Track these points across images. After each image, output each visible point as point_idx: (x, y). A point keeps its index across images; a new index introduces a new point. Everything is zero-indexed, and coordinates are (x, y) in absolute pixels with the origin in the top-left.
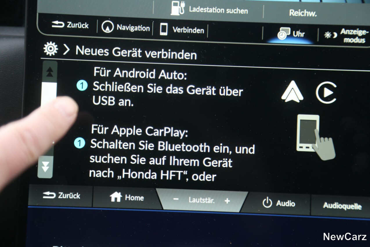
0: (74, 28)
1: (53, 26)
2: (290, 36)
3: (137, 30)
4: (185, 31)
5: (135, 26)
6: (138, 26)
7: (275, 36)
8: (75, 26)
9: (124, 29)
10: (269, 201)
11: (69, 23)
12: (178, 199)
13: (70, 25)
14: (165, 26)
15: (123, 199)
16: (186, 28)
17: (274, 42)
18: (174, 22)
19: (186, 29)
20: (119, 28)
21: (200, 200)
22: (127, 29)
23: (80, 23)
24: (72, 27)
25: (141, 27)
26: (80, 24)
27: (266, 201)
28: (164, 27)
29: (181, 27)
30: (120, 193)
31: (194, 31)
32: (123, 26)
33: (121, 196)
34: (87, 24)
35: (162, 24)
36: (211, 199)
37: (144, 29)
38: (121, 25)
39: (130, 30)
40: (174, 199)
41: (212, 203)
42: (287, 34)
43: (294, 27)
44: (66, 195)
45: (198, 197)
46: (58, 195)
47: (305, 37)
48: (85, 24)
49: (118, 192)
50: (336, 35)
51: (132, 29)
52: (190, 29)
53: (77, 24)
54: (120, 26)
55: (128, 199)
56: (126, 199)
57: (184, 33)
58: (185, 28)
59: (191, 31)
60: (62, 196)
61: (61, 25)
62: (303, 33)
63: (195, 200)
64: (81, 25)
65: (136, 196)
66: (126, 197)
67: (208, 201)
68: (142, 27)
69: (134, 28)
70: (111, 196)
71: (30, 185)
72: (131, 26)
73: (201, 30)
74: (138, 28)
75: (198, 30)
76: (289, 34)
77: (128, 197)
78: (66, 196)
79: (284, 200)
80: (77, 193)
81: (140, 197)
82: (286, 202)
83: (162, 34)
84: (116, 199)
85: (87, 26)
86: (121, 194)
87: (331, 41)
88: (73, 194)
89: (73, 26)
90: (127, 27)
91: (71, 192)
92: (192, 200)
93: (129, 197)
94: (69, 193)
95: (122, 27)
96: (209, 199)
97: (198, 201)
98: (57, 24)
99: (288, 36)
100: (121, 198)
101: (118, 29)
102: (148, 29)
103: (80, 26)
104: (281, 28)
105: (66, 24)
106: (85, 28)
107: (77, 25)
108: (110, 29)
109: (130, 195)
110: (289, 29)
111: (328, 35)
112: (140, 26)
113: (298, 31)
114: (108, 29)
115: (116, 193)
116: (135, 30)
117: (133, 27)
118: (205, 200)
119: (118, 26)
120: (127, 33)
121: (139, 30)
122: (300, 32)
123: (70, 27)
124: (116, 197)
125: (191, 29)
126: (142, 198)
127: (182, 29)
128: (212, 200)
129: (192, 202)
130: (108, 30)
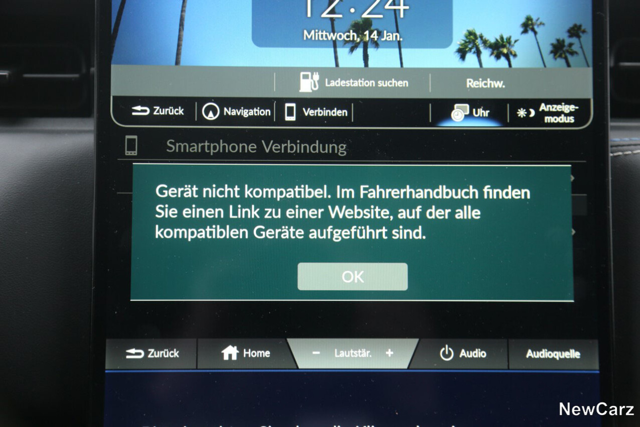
0: (163, 115)
1: (134, 114)
2: (470, 116)
3: (252, 114)
4: (321, 113)
5: (249, 110)
6: (253, 109)
7: (448, 116)
8: (164, 112)
9: (234, 113)
10: (449, 352)
11: (156, 109)
12: (318, 353)
13: (158, 112)
14: (293, 107)
15: (240, 355)
16: (322, 109)
17: (446, 125)
18: (304, 102)
19: (321, 111)
20: (227, 113)
21: (350, 353)
22: (239, 114)
23: (172, 108)
24: (161, 114)
25: (258, 111)
26: (171, 110)
27: (444, 352)
28: (290, 109)
29: (314, 108)
30: (236, 347)
31: (334, 113)
32: (233, 110)
33: (238, 352)
34: (181, 109)
35: (287, 105)
36: (366, 351)
37: (262, 112)
38: (230, 108)
39: (242, 114)
40: (314, 353)
41: (367, 356)
42: (464, 112)
43: (475, 104)
44: (158, 352)
45: (347, 349)
46: (147, 353)
47: (491, 117)
48: (178, 108)
49: (233, 346)
50: (533, 113)
51: (246, 113)
52: (327, 111)
53: (168, 109)
54: (228, 110)
55: (247, 355)
56: (245, 356)
57: (320, 116)
58: (320, 109)
59: (328, 113)
60: (153, 354)
61: (145, 111)
62: (488, 112)
63: (343, 354)
64: (173, 110)
65: (259, 350)
66: (245, 353)
67: (362, 355)
68: (260, 110)
69: (249, 112)
70: (223, 352)
71: (107, 340)
72: (244, 109)
73: (344, 111)
74: (254, 112)
75: (340, 112)
76: (468, 113)
77: (247, 353)
78: (159, 354)
79: (470, 349)
80: (175, 350)
81: (265, 352)
82: (473, 351)
83: (288, 119)
84: (230, 356)
85: (181, 112)
86: (238, 349)
87: (527, 121)
88: (169, 351)
89: (162, 112)
90: (239, 111)
91: (166, 349)
92: (338, 354)
93: (249, 353)
94: (163, 350)
95: (231, 112)
96: (364, 351)
97: (347, 354)
98: (140, 110)
99: (466, 116)
100: (237, 354)
101: (225, 114)
102: (268, 112)
103: (171, 112)
104: (456, 106)
105: (152, 110)
106: (178, 115)
107: (168, 111)
108: (215, 114)
109: (250, 350)
110: (467, 106)
111: (522, 113)
112: (257, 109)
113: (480, 108)
114: (211, 114)
115: (230, 347)
116: (250, 115)
117: (247, 111)
118: (358, 353)
119: (225, 109)
120: (239, 120)
121: (256, 115)
122: (483, 110)
123: (158, 114)
124: (230, 353)
125: (329, 111)
126: (267, 354)
127: (316, 111)
128: (368, 352)
129: (338, 356)
130: (211, 117)
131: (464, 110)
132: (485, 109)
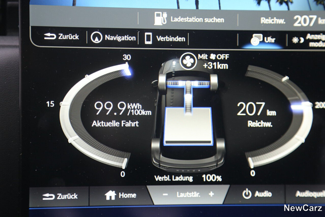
0: (65, 39)
1: (45, 38)
2: (263, 42)
3: (124, 40)
4: (168, 39)
5: (121, 37)
6: (124, 36)
7: (249, 42)
8: (66, 37)
9: (112, 39)
11: (60, 35)
12: (167, 194)
13: (62, 37)
14: (150, 35)
15: (117, 197)
16: (169, 36)
17: (248, 48)
18: (157, 32)
19: (168, 38)
20: (107, 39)
21: (187, 195)
22: (115, 39)
23: (71, 35)
24: (64, 39)
25: (128, 37)
26: (70, 36)
28: (148, 36)
29: (164, 36)
30: (114, 192)
31: (176, 39)
32: (111, 37)
33: (116, 195)
34: (77, 36)
35: (146, 34)
36: (197, 193)
37: (130, 38)
38: (109, 36)
39: (117, 40)
40: (164, 194)
41: (198, 196)
43: (266, 34)
44: (64, 196)
45: (185, 192)
46: (57, 196)
47: (276, 43)
48: (75, 35)
50: (302, 40)
51: (119, 39)
52: (172, 38)
53: (68, 36)
54: (108, 36)
55: (121, 196)
56: (120, 197)
57: (167, 41)
58: (168, 37)
59: (173, 39)
60: (60, 197)
61: (53, 37)
62: (274, 39)
63: (182, 195)
64: (71, 36)
65: (129, 193)
66: (120, 195)
67: (194, 195)
68: (129, 37)
69: (121, 38)
70: (105, 195)
71: (30, 189)
72: (118, 36)
73: (183, 38)
74: (125, 38)
75: (180, 38)
76: (262, 40)
77: (121, 195)
78: (65, 197)
79: (262, 191)
80: (75, 194)
83: (147, 43)
84: (111, 197)
85: (77, 37)
86: (115, 193)
87: (298, 45)
88: (71, 195)
89: (64, 37)
90: (115, 37)
91: (69, 193)
92: (179, 195)
93: (123, 195)
94: (67, 194)
95: (110, 38)
96: (195, 193)
97: (185, 195)
98: (49, 36)
99: (260, 42)
100: (115, 196)
101: (106, 39)
102: (134, 38)
103: (70, 37)
104: (254, 35)
105: (58, 36)
106: (75, 39)
107: (68, 37)
108: (99, 39)
109: (123, 193)
110: (261, 35)
111: (295, 40)
112: (127, 36)
113: (269, 36)
114: (97, 39)
115: (110, 192)
116: (122, 40)
117: (120, 37)
118: (191, 194)
119: (106, 36)
120: (115, 43)
121: (126, 40)
122: (271, 38)
123: (62, 39)
124: (111, 196)
125: (173, 38)
126: (134, 196)
127: (165, 38)
128: (198, 193)
129: (179, 197)
130: (97, 41)
131: (259, 38)
132: (272, 38)
